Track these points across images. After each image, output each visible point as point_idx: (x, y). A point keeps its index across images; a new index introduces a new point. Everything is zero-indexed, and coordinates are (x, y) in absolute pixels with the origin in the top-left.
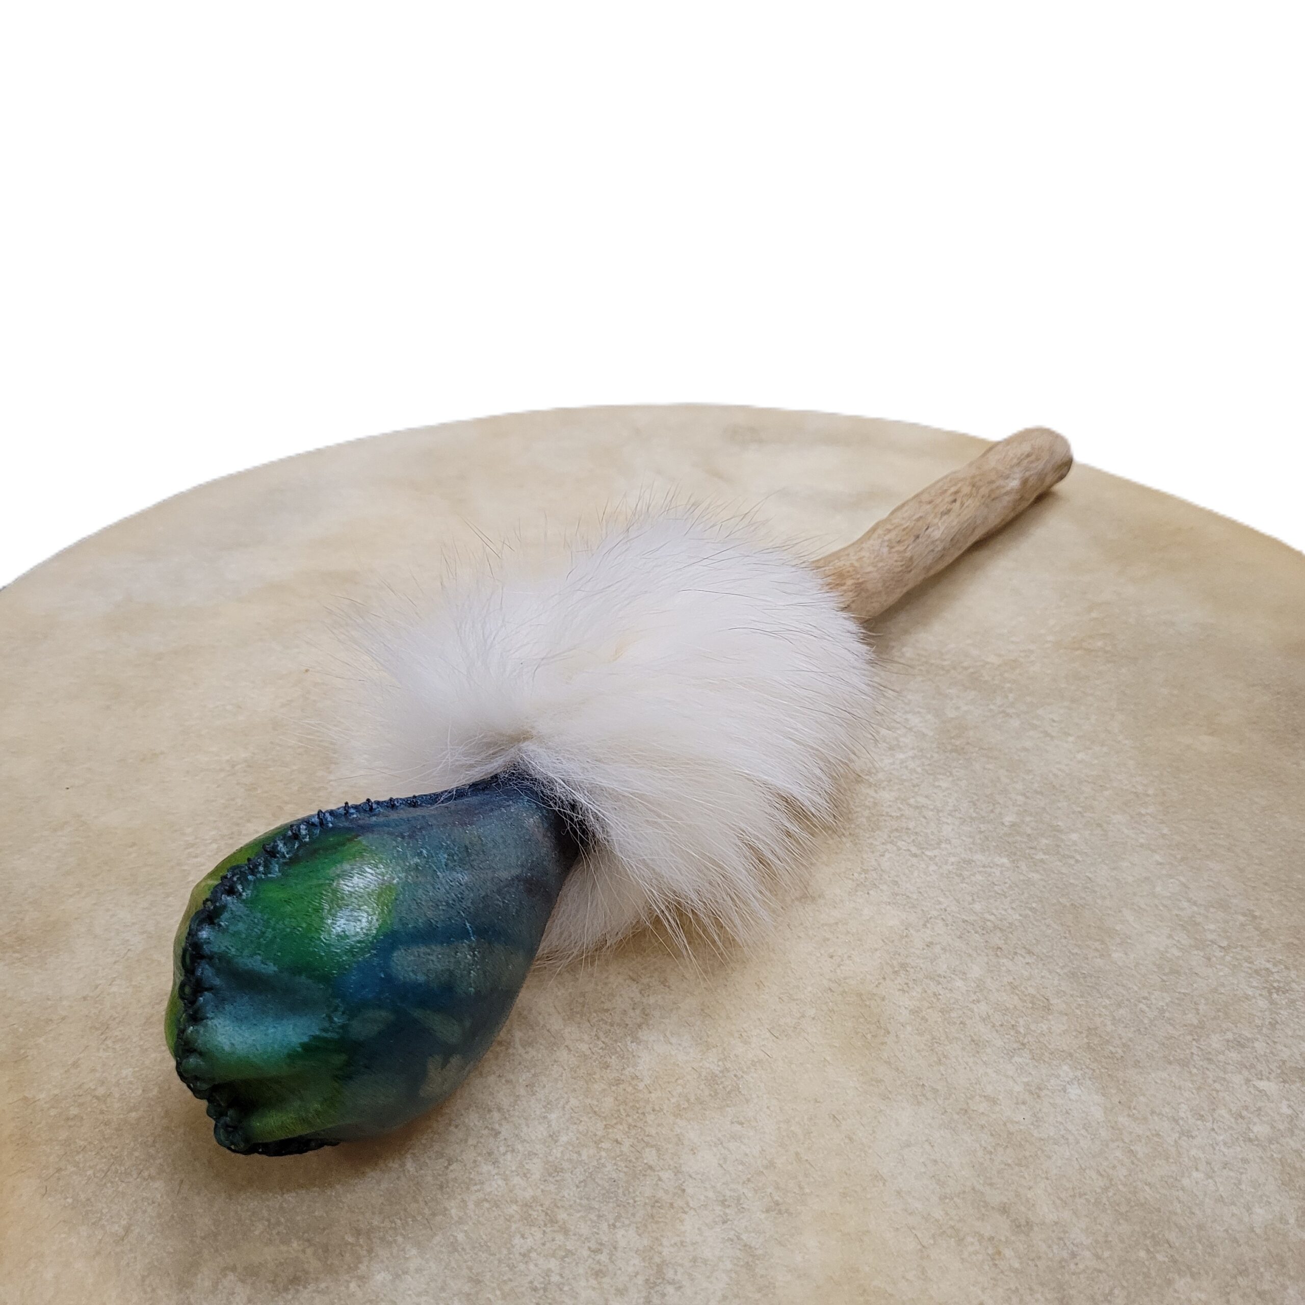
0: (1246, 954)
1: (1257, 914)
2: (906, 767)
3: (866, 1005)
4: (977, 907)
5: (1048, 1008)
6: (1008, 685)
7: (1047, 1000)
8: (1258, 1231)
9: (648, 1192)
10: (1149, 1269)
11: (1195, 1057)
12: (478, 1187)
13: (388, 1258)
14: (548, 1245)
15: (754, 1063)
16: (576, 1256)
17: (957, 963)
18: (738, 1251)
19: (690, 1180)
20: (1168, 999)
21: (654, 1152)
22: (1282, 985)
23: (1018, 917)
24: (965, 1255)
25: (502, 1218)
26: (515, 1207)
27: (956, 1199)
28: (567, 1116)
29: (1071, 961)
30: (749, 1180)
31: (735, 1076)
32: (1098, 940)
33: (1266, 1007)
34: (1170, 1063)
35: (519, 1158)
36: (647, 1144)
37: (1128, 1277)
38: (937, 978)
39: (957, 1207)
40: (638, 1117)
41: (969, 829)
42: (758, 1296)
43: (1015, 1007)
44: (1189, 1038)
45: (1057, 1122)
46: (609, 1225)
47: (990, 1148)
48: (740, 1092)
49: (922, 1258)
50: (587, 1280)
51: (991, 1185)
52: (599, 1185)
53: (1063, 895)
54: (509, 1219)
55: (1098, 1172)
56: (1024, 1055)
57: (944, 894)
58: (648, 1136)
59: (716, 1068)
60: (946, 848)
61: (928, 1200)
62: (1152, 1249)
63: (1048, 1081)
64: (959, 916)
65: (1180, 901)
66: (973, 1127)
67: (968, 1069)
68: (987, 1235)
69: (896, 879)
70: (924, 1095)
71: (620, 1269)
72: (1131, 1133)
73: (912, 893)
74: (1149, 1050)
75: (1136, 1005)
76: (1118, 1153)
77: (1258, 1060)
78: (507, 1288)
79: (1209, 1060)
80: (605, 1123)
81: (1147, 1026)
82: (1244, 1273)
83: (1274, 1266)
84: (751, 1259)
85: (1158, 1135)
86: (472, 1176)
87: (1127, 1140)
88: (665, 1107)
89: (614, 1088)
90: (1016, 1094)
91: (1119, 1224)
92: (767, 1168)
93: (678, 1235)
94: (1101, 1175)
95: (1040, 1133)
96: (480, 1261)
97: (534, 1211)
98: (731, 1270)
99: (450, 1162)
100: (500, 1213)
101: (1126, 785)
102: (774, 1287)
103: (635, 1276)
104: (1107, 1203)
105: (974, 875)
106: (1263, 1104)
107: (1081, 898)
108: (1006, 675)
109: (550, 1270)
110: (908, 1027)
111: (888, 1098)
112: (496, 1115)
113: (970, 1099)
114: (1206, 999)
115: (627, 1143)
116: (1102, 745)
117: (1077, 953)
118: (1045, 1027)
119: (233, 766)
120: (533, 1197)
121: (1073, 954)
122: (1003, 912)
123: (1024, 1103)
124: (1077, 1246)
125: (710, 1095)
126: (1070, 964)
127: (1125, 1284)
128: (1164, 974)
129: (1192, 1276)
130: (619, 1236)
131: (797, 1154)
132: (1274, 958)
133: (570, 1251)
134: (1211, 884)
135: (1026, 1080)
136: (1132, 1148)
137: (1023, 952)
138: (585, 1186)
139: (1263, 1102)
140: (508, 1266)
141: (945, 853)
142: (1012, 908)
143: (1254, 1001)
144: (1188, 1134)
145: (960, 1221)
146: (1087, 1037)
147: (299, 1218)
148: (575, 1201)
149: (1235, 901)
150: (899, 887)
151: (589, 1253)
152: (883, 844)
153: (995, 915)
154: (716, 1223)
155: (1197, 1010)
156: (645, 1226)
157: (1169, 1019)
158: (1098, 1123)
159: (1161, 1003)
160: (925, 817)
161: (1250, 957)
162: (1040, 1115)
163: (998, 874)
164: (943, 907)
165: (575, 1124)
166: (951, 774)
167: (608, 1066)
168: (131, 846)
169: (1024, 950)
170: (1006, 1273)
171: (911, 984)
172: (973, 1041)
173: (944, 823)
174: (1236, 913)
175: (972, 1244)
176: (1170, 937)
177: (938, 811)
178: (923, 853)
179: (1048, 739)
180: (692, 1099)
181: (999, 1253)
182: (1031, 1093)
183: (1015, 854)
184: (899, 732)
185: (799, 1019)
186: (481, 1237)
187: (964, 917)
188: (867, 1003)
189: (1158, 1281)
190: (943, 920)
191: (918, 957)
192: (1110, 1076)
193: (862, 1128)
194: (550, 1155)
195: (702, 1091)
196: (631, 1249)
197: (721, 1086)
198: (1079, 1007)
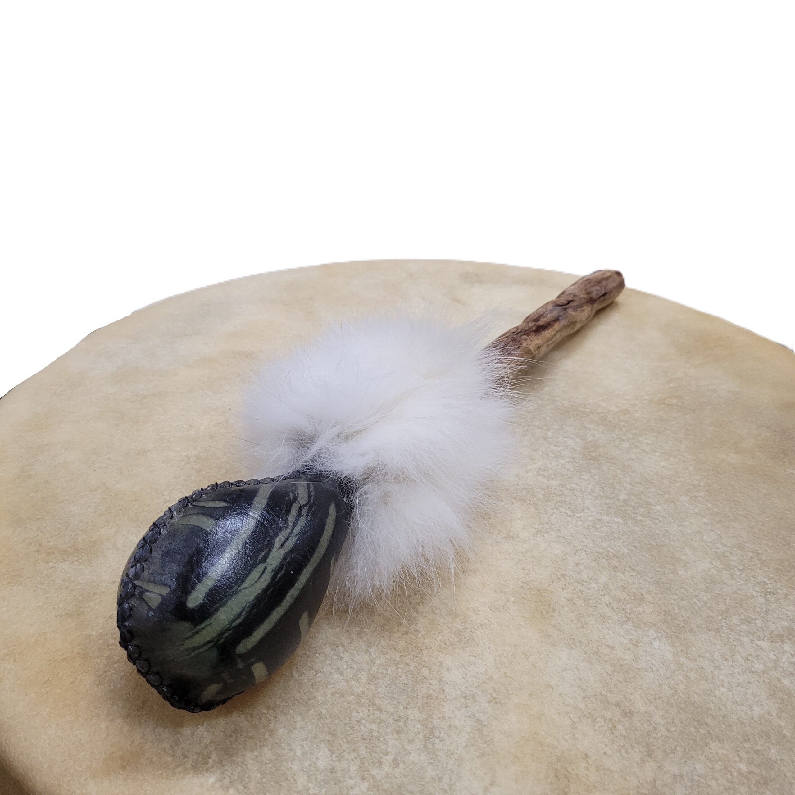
0: (753, 573)
1: (760, 552)
2: (565, 468)
3: (543, 596)
4: (604, 545)
5: (642, 600)
6: (622, 423)
7: (643, 595)
8: (756, 719)
9: (425, 691)
10: (696, 737)
11: (724, 628)
12: (333, 686)
13: (285, 721)
14: (371, 716)
15: (481, 625)
16: (386, 723)
17: (593, 574)
18: (474, 722)
19: (447, 685)
20: (709, 597)
21: (427, 670)
22: (772, 590)
23: (626, 550)
24: (596, 727)
25: (346, 703)
26: (352, 697)
27: (591, 699)
28: (380, 650)
29: (656, 575)
30: (479, 686)
31: (471, 631)
32: (671, 564)
33: (763, 602)
34: (709, 630)
35: (354, 672)
36: (424, 666)
37: (685, 741)
38: (582, 582)
39: (592, 703)
40: (418, 652)
41: (600, 502)
42: (485, 745)
43: (625, 599)
44: (720, 617)
45: (647, 660)
46: (404, 707)
47: (610, 673)
48: (474, 640)
49: (573, 728)
50: (393, 735)
51: (611, 691)
52: (398, 687)
53: (652, 540)
54: (350, 703)
55: (669, 687)
56: (630, 624)
57: (586, 537)
58: (424, 661)
59: (460, 627)
60: (587, 513)
61: (577, 699)
62: (698, 727)
63: (643, 638)
64: (594, 549)
65: (717, 544)
66: (601, 662)
67: (599, 631)
68: (608, 717)
69: (559, 529)
70: (575, 644)
71: (410, 730)
72: (687, 667)
73: (568, 536)
74: (698, 623)
75: (691, 599)
76: (680, 677)
77: (758, 630)
78: (349, 738)
79: (731, 629)
80: (400, 654)
81: (697, 611)
82: (748, 741)
83: (764, 737)
84: (480, 727)
85: (702, 668)
86: (329, 680)
87: (685, 670)
88: (433, 646)
89: (405, 636)
90: (624, 645)
91: (680, 713)
92: (488, 679)
93: (441, 714)
94: (671, 688)
95: (637, 665)
96: (335, 724)
97: (363, 699)
98: (470, 732)
99: (317, 672)
100: (345, 700)
101: (688, 480)
102: (493, 742)
103: (419, 734)
104: (674, 703)
105: (602, 527)
106: (760, 653)
107: (662, 541)
108: (621, 418)
109: (372, 729)
110: (565, 607)
111: (555, 645)
112: (341, 649)
113: (600, 646)
114: (731, 597)
115: (413, 665)
116: (675, 458)
117: (659, 571)
118: (641, 610)
119: (189, 459)
120: (362, 692)
121: (657, 571)
122: (619, 548)
123: (629, 650)
124: (657, 724)
125: (458, 641)
126: (655, 577)
127: (682, 744)
128: (708, 583)
129: (719, 741)
130: (409, 713)
131: (505, 673)
132: (768, 576)
133: (383, 720)
134: (735, 535)
135: (630, 637)
136: (688, 674)
137: (629, 569)
139: (760, 652)
140: (350, 727)
141: (586, 515)
142: (624, 546)
143: (756, 598)
144: (718, 668)
145: (594, 709)
146: (664, 615)
148: (385, 694)
149: (747, 545)
150: (561, 533)
151: (393, 721)
152: (552, 509)
153: (614, 549)
154: (461, 708)
155: (725, 602)
156: (423, 708)
157: (710, 607)
158: (670, 661)
159: (705, 599)
160: (575, 495)
161: (755, 575)
162: (638, 656)
163: (616, 527)
164: (585, 544)
165: (384, 654)
166: (590, 472)
167: (402, 625)
168: (135, 501)
169: (630, 568)
170: (619, 737)
171: (567, 585)
172: (601, 616)
173: (586, 498)
174: (748, 551)
176: (711, 563)
177: (583, 492)
178: (574, 515)
179: (644, 453)
180: (448, 643)
181: (615, 727)
182: (633, 644)
183: (625, 516)
184: (561, 448)
185: (506, 602)
186: (335, 711)
187: (597, 550)
188: (543, 595)
189: (701, 744)
190: (585, 551)
191: (571, 571)
192: (676, 636)
193: (540, 660)
194: (371, 670)
195: (453, 639)
196: (415, 720)
197: (463, 637)
198: (660, 599)
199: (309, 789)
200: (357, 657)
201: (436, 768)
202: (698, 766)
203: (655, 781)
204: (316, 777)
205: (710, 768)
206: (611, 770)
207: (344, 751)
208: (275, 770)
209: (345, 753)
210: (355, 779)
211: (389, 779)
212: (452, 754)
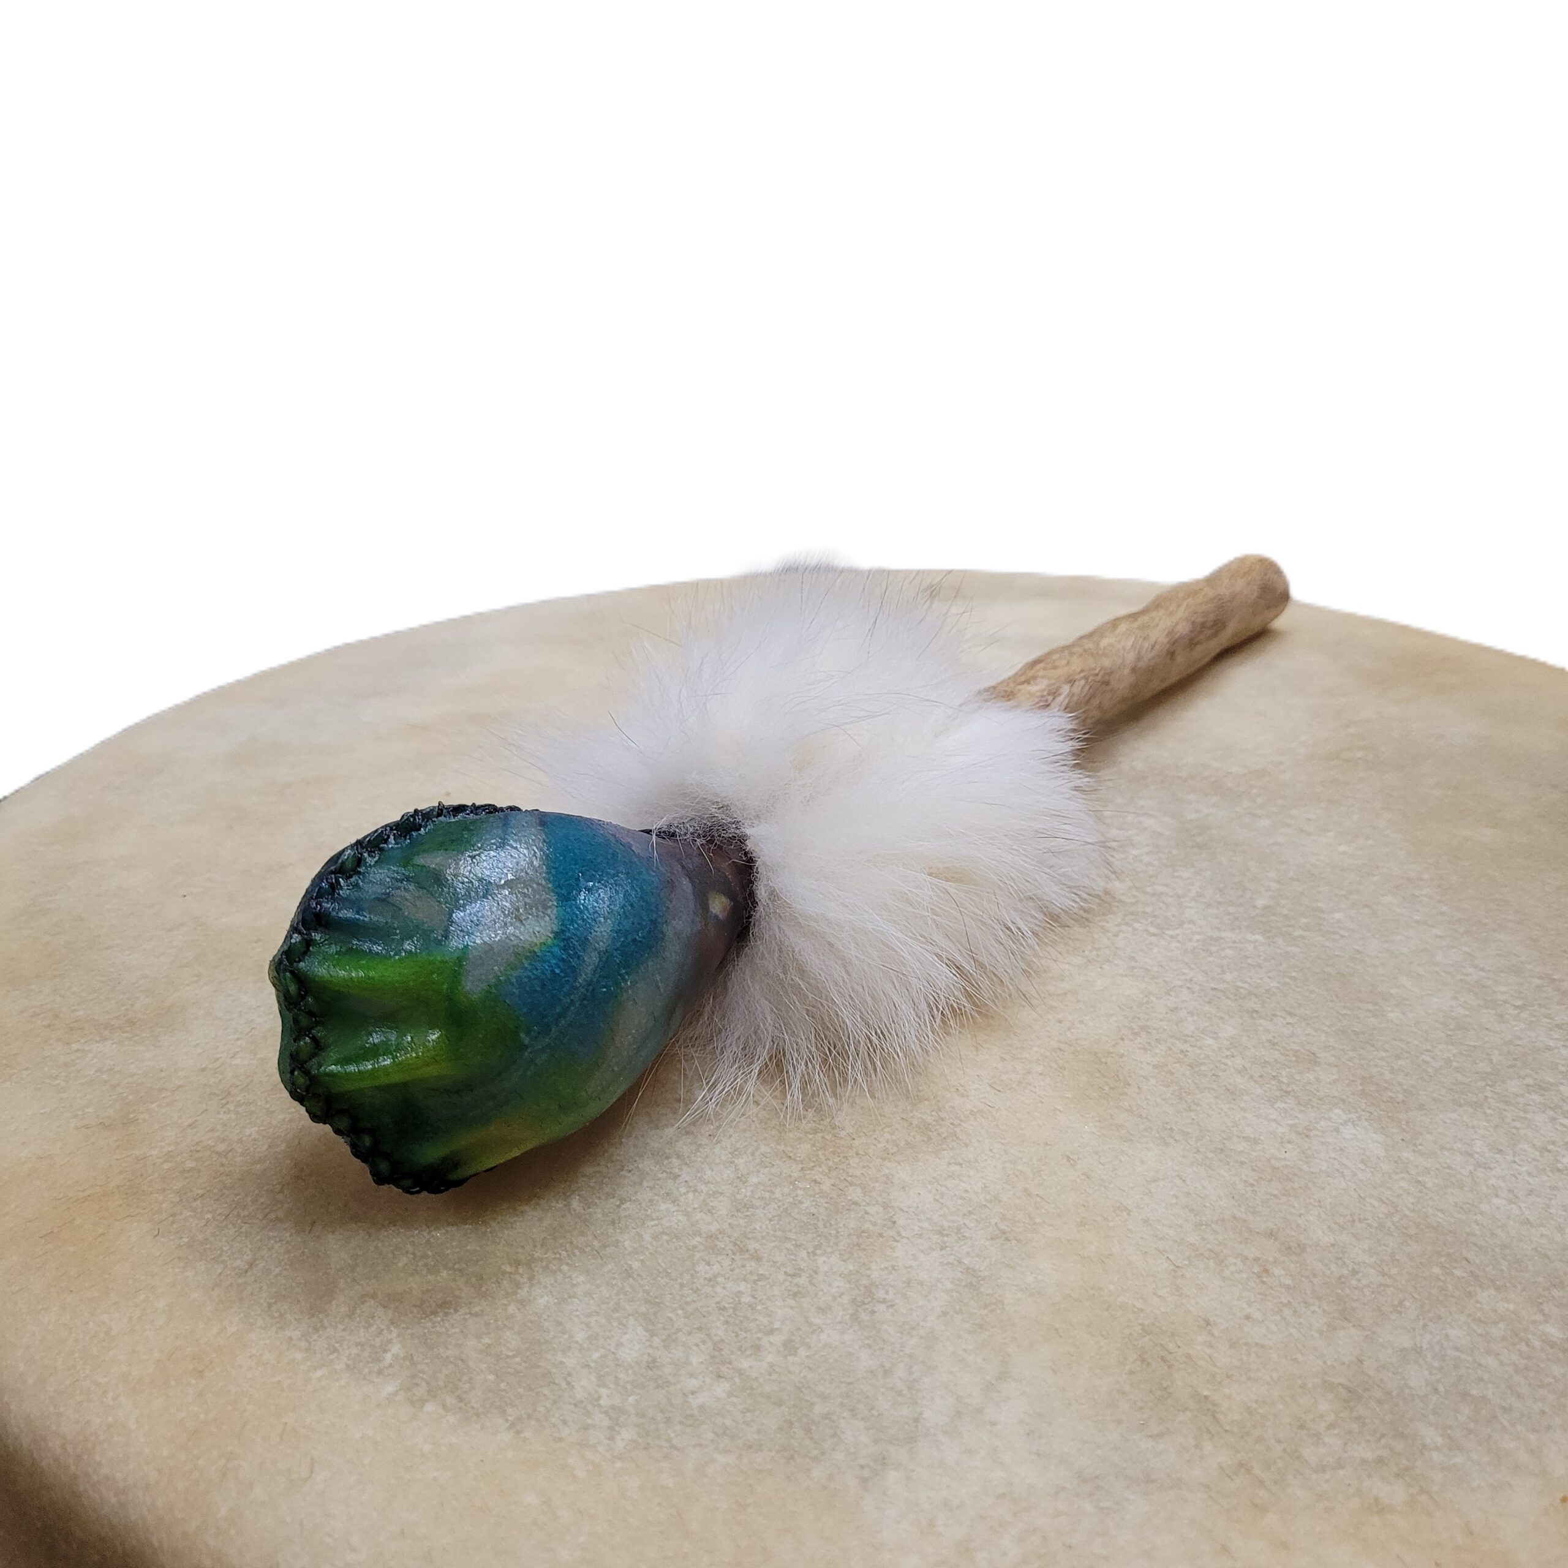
0: (1544, 1011)
1: (1556, 977)
2: (1141, 861)
3: (1102, 1062)
4: (1228, 977)
5: (1314, 1061)
6: (1254, 791)
7: (1313, 1054)
9: (853, 1224)
10: (1445, 1283)
11: (1491, 1100)
12: (656, 1222)
13: (551, 1284)
14: (737, 1271)
15: (972, 1113)
16: (770, 1280)
17: (1206, 1024)
18: (959, 1273)
19: (902, 1213)
20: (1455, 1051)
21: (859, 1190)
23: (1276, 985)
24: (1227, 1273)
25: (684, 1248)
26: (698, 1239)
27: (1213, 1226)
28: (757, 1161)
29: (1340, 1021)
30: (970, 1213)
31: (952, 1124)
32: (1370, 1003)
34: (1461, 1105)
35: (702, 1197)
36: (851, 1184)
37: (1421, 1290)
38: (1184, 1038)
39: (1215, 1232)
40: (840, 1161)
41: (1216, 911)
42: (984, 1312)
43: (1276, 1060)
44: (1482, 1084)
45: (1330, 1158)
46: (808, 1253)
47: (1251, 1181)
48: (958, 1138)
49: (1175, 1277)
50: (784, 1301)
51: (1254, 1213)
52: (795, 1219)
53: (1328, 965)
54: (692, 1249)
55: (1381, 1201)
56: (1288, 1101)
57: (1190, 967)
58: (851, 1176)
59: (928, 1118)
60: (1190, 929)
61: (1182, 1227)
62: (1447, 1266)
63: (1318, 1123)
64: (1207, 985)
65: (1465, 968)
66: (1231, 1164)
67: (1223, 1114)
68: (1251, 1256)
69: (1132, 955)
70: (1172, 1137)
71: (822, 1290)
72: (1417, 1167)
73: (1152, 966)
74: (1434, 1095)
75: (1417, 1057)
76: (1404, 1184)
78: (690, 1308)
79: (1507, 1103)
80: (801, 1166)
81: (1432, 1074)
82: (1558, 1285)
84: (974, 1280)
85: (1449, 1167)
86: (649, 1213)
87: (1412, 1172)
88: (870, 1151)
89: (810, 1136)
90: (1280, 1134)
91: (1408, 1244)
93: (888, 1261)
94: (1383, 1202)
95: (1310, 1167)
96: (659, 1285)
97: (721, 1242)
98: (952, 1290)
99: (623, 1201)
100: (681, 1244)
101: (1396, 872)
102: (1003, 1304)
103: (840, 1297)
104: (1393, 1227)
105: (1223, 949)
107: (1349, 967)
108: (1253, 782)
109: (739, 1292)
110: (1151, 1079)
111: (1131, 1140)
112: (675, 1162)
113: (1226, 1139)
114: (1501, 1050)
115: (827, 1182)
116: (1367, 839)
117: (1346, 1014)
118: (1311, 1077)
120: (719, 1230)
121: (1342, 1015)
122: (1259, 981)
123: (1289, 1142)
124: (1359, 1264)
126: (1338, 1023)
127: (1417, 1296)
128: (1451, 1030)
129: (1498, 1289)
130: (820, 1262)
131: (1026, 1189)
133: (763, 1276)
134: (1500, 952)
135: (1291, 1122)
136: (1420, 1179)
138: (780, 1220)
140: (692, 1289)
141: (1187, 932)
143: (1556, 1051)
144: (1486, 1167)
145: (1220, 1244)
146: (1362, 1084)
147: (449, 1251)
148: (768, 1233)
149: (1528, 967)
150: (1136, 962)
151: (786, 1277)
152: (1117, 925)
153: (1249, 984)
154: (933, 1250)
155: (1490, 1059)
156: (851, 1253)
157: (1457, 1068)
158: (1379, 1158)
159: (1446, 1055)
160: (1164, 903)
161: (1549, 1014)
162: (1309, 1152)
163: (1251, 948)
164: (1188, 977)
165: (766, 1167)
166: (1193, 866)
170: (1276, 1289)
171: (1153, 1044)
172: (1228, 1090)
173: (1186, 907)
174: (1530, 976)
175: (1235, 1264)
176: (1454, 998)
177: (1179, 897)
178: (1163, 932)
179: (1303, 835)
180: (902, 1144)
181: (1267, 1271)
182: (1299, 1133)
183: (1270, 931)
184: (1130, 832)
185: (1024, 1074)
186: (659, 1264)
187: (1212, 985)
188: (1104, 1060)
189: (1457, 1293)
190: (1188, 988)
191: (1161, 1020)
192: (1389, 1117)
193: (1101, 1166)
194: (738, 1193)
195: (914, 1137)
196: (834, 1273)
197: (935, 1133)
198: (1351, 1059)
199: (600, 1398)
200: (709, 1173)
201: (878, 1353)
202: (1452, 1333)
203: (1361, 1361)
204: (616, 1377)
205: (1480, 1335)
206: (1262, 1346)
207: (679, 1330)
208: (526, 1368)
209: (680, 1334)
210: (701, 1377)
211: (775, 1376)
212: (913, 1328)
